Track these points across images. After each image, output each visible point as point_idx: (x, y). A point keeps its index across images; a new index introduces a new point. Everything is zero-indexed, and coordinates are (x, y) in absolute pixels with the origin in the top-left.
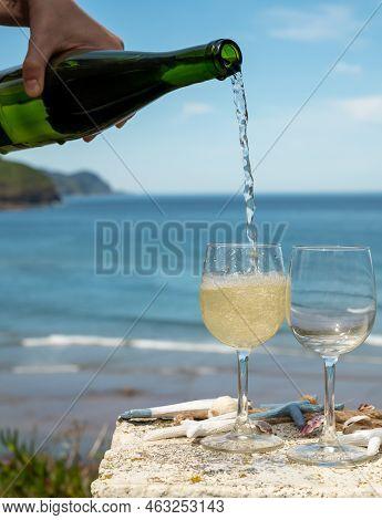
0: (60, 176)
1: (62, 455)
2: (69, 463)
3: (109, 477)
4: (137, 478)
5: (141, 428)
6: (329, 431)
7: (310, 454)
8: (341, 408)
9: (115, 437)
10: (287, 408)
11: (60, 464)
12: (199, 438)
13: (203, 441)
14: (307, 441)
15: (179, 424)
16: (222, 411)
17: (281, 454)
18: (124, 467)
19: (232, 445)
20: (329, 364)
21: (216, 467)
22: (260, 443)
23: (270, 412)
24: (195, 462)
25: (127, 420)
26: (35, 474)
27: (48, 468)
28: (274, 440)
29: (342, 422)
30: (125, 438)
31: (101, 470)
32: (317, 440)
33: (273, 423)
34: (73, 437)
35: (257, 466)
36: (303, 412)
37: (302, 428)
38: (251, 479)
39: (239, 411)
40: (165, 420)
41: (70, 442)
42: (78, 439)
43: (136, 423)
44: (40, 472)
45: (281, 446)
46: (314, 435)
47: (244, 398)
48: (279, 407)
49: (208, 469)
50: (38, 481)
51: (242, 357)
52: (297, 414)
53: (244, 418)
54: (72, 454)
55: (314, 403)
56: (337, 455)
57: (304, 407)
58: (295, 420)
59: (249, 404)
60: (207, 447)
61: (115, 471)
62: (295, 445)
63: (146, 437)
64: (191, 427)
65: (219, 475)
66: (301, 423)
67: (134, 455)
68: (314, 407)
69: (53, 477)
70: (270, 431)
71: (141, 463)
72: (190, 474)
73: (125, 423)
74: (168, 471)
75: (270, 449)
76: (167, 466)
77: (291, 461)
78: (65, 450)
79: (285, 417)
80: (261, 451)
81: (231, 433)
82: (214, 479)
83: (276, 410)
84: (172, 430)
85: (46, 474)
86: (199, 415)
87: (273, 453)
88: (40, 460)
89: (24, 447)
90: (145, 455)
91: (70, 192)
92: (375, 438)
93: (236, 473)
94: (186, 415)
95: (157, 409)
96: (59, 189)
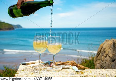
0: (14, 25)
1: (14, 69)
2: (15, 70)
3: (18, 74)
4: (22, 74)
5: (24, 65)
6: (54, 66)
7: (51, 69)
8: (56, 62)
9: (20, 67)
10: (48, 62)
11: (13, 71)
13: (34, 67)
14: (51, 67)
15: (30, 65)
16: (37, 63)
17: (46, 70)
18: (21, 72)
19: (39, 68)
20: (54, 55)
21: (36, 72)
24: (32, 71)
25: (22, 64)
27: (11, 71)
29: (56, 64)
30: (21, 67)
32: (52, 67)
33: (45, 64)
35: (42, 72)
36: (50, 63)
37: (50, 65)
38: (41, 74)
39: (40, 63)
40: (28, 64)
43: (23, 65)
45: (46, 68)
46: (52, 66)
48: (47, 62)
49: (34, 72)
50: (10, 73)
51: (40, 54)
52: (49, 63)
53: (40, 64)
54: (15, 69)
55: (52, 61)
56: (55, 70)
57: (50, 62)
58: (49, 64)
59: (41, 61)
60: (34, 69)
62: (49, 68)
63: (24, 67)
64: (32, 65)
66: (50, 64)
67: (22, 70)
68: (52, 62)
69: (12, 73)
70: (45, 66)
71: (24, 71)
72: (31, 73)
73: (21, 65)
74: (28, 73)
76: (28, 72)
77: (48, 71)
78: (14, 68)
79: (47, 63)
80: (43, 69)
81: (38, 66)
82: (35, 74)
84: (29, 66)
85: (11, 72)
86: (34, 63)
87: (45, 69)
89: (7, 68)
90: (24, 70)
91: (16, 28)
92: (61, 67)
93: (39, 73)
94: (31, 63)
95: (27, 63)
96: (14, 27)
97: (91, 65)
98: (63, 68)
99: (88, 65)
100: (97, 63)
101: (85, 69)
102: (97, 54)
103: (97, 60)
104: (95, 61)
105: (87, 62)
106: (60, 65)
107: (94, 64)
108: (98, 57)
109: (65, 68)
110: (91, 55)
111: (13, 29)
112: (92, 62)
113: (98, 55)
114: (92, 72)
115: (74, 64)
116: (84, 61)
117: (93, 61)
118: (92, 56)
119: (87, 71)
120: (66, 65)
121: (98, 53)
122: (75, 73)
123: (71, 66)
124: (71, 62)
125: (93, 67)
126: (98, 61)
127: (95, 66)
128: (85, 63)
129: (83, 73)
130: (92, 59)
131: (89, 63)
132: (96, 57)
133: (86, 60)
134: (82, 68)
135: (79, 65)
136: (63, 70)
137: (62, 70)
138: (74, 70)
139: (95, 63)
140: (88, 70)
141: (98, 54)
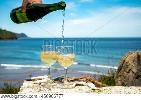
1: (17, 87)
2: (18, 89)
5: (29, 82)
6: (66, 82)
8: (69, 78)
11: (16, 89)
12: (40, 83)
16: (45, 78)
17: (56, 87)
18: (25, 89)
19: (47, 85)
20: (65, 69)
21: (43, 89)
22: (52, 85)
23: (54, 78)
24: (39, 88)
25: (26, 80)
26: (11, 91)
27: (14, 90)
28: (55, 84)
29: (69, 80)
30: (26, 84)
31: (20, 90)
32: (63, 84)
34: (18, 84)
35: (51, 89)
36: (61, 78)
37: (61, 81)
38: (50, 91)
39: (48, 78)
40: (34, 80)
41: (18, 85)
42: (20, 84)
43: (28, 81)
44: (12, 91)
46: (63, 83)
47: (49, 76)
49: (41, 90)
51: (49, 68)
52: (60, 79)
53: (49, 80)
56: (67, 87)
58: (59, 80)
59: (50, 77)
60: (42, 85)
61: (23, 90)
62: (60, 85)
63: (30, 83)
64: (39, 81)
65: (44, 91)
66: (60, 80)
67: (27, 87)
68: (63, 78)
70: (54, 82)
72: (38, 91)
73: (26, 81)
74: (33, 90)
75: (54, 86)
76: (33, 89)
77: (58, 88)
78: (17, 86)
79: (57, 79)
81: (47, 83)
83: (56, 78)
84: (35, 82)
86: (40, 79)
88: (12, 88)
89: (9, 86)
90: (29, 87)
91: (19, 37)
92: (74, 83)
93: (47, 90)
94: (38, 79)
95: (32, 78)
96: (17, 37)
97: (111, 83)
98: (77, 85)
99: (107, 82)
100: (118, 81)
101: (103, 86)
102: (118, 69)
103: (118, 76)
104: (116, 78)
105: (106, 79)
106: (73, 81)
107: (114, 82)
108: (120, 73)
109: (79, 85)
110: (111, 70)
111: (17, 39)
112: (112, 79)
113: (119, 71)
114: (112, 90)
115: (89, 80)
116: (103, 77)
117: (114, 78)
118: (112, 72)
119: (105, 89)
120: (80, 81)
121: (120, 67)
122: (91, 91)
123: (86, 82)
124: (86, 78)
125: (113, 85)
126: (119, 78)
127: (116, 83)
128: (104, 80)
129: (101, 91)
130: (112, 75)
131: (108, 80)
132: (117, 73)
133: (105, 77)
134: (100, 86)
135: (95, 82)
136: (77, 87)
137: (75, 87)
138: (89, 87)
139: (115, 80)
140: (107, 87)
141: (120, 69)
